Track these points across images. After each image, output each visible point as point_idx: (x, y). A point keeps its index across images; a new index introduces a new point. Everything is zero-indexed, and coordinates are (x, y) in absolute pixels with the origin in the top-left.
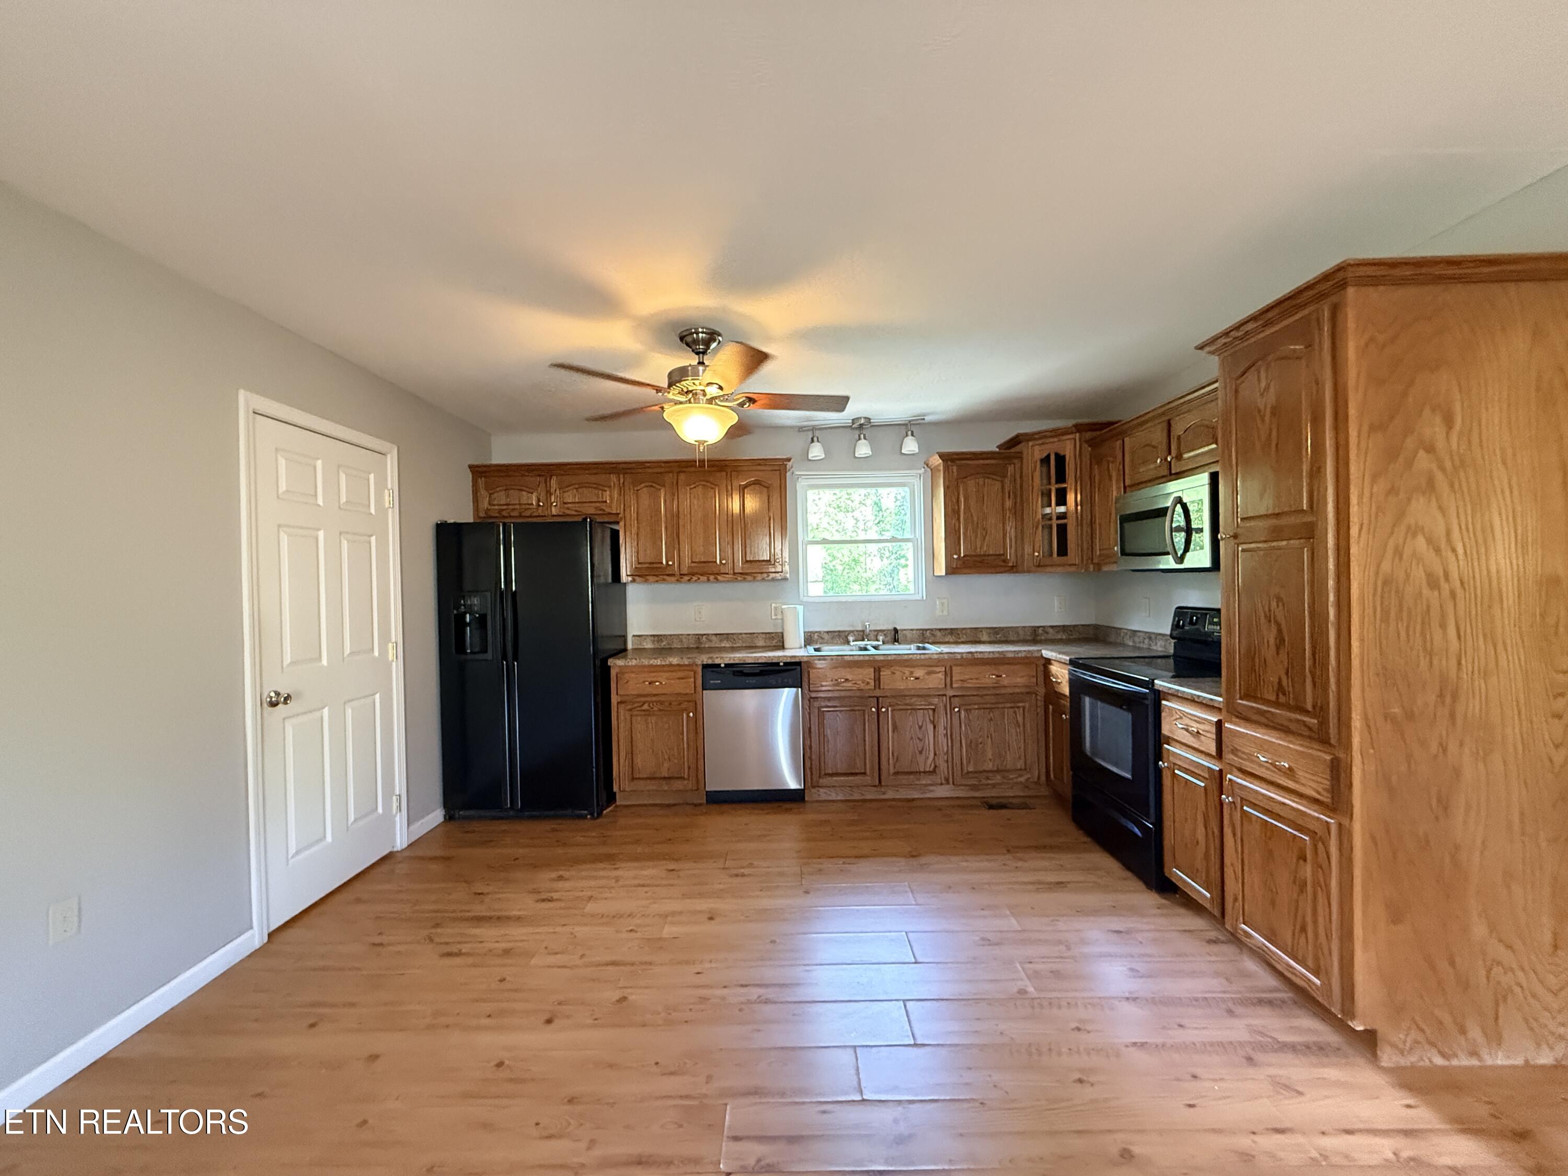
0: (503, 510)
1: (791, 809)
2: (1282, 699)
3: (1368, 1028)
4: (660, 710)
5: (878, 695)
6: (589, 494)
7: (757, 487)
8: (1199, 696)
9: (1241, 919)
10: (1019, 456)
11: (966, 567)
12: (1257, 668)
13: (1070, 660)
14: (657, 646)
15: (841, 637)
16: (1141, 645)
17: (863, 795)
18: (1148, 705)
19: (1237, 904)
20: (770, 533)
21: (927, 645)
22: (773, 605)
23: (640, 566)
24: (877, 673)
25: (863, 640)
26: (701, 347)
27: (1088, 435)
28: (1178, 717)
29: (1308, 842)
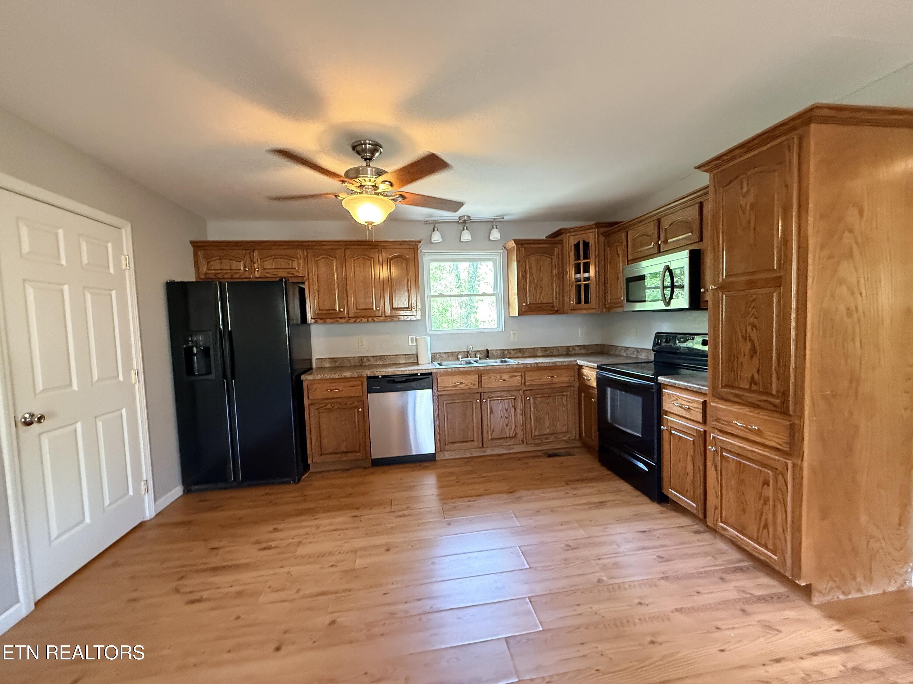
0: (218, 273)
1: (428, 466)
2: (754, 387)
3: (808, 583)
4: (339, 408)
5: (480, 391)
6: (282, 263)
7: (399, 259)
8: (690, 387)
9: (720, 520)
10: (561, 242)
11: (531, 311)
12: (735, 369)
13: (598, 366)
14: (333, 365)
15: (454, 355)
16: (632, 356)
17: (472, 454)
18: (653, 393)
19: (717, 511)
20: (408, 290)
21: (507, 359)
22: (410, 337)
23: (321, 312)
24: (480, 378)
25: (468, 357)
26: (368, 155)
27: (603, 230)
28: (675, 399)
29: (771, 475)
